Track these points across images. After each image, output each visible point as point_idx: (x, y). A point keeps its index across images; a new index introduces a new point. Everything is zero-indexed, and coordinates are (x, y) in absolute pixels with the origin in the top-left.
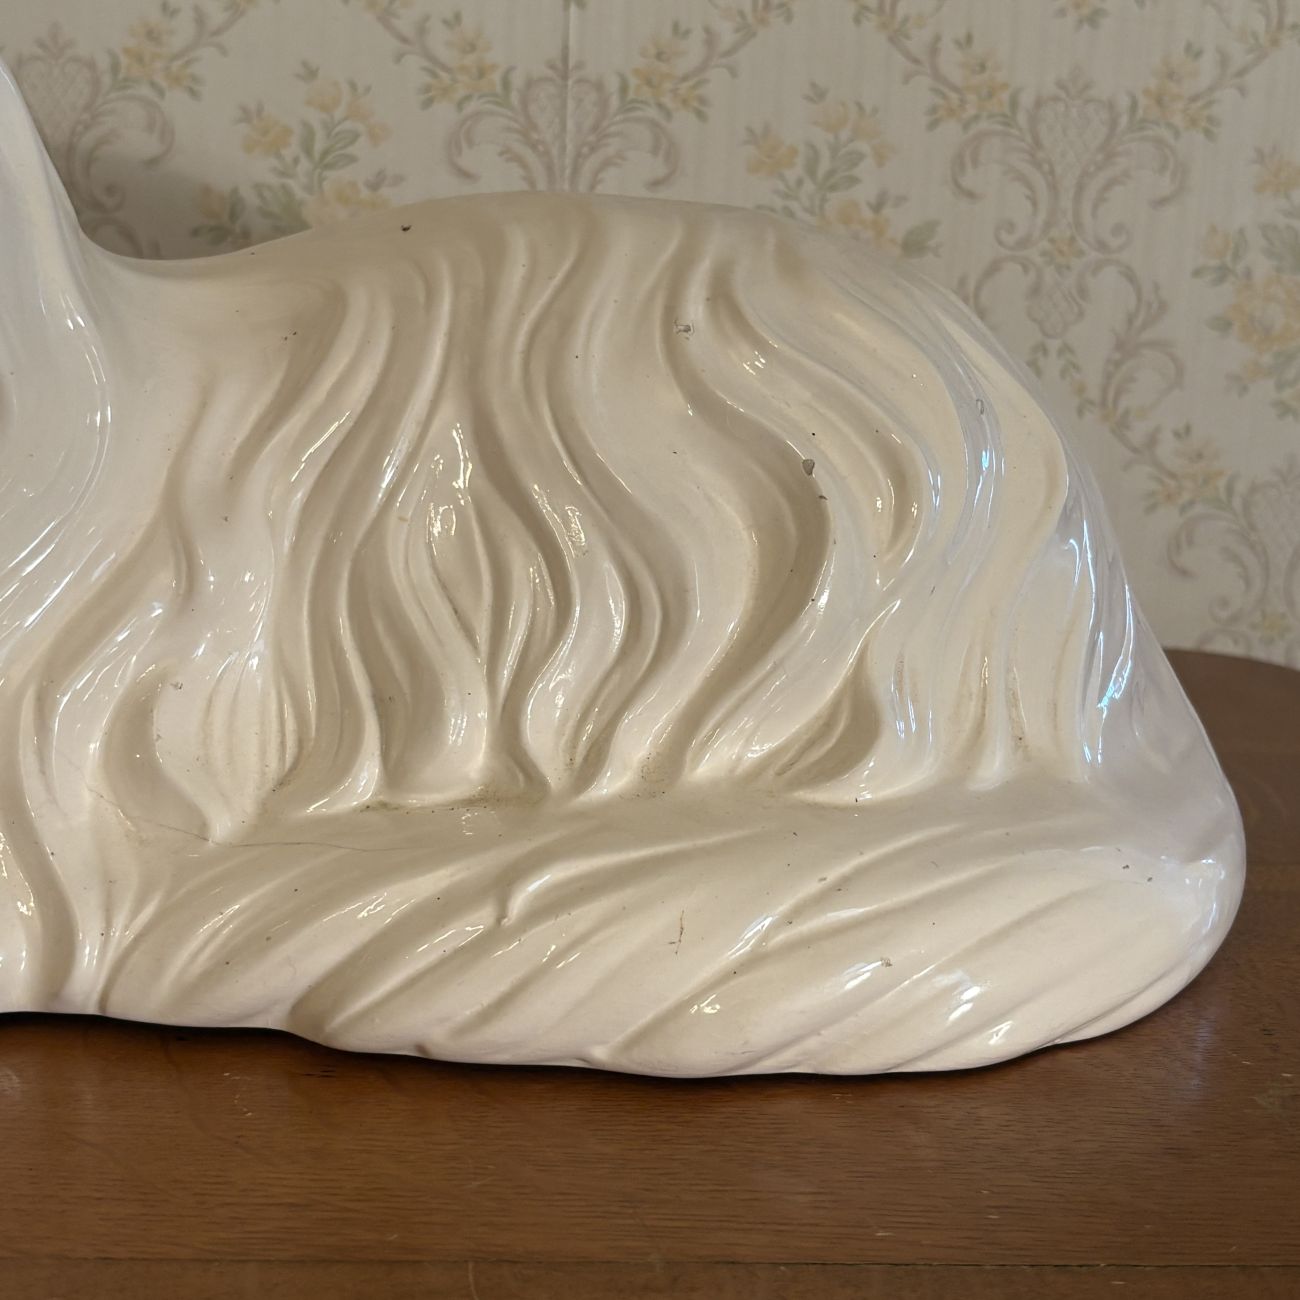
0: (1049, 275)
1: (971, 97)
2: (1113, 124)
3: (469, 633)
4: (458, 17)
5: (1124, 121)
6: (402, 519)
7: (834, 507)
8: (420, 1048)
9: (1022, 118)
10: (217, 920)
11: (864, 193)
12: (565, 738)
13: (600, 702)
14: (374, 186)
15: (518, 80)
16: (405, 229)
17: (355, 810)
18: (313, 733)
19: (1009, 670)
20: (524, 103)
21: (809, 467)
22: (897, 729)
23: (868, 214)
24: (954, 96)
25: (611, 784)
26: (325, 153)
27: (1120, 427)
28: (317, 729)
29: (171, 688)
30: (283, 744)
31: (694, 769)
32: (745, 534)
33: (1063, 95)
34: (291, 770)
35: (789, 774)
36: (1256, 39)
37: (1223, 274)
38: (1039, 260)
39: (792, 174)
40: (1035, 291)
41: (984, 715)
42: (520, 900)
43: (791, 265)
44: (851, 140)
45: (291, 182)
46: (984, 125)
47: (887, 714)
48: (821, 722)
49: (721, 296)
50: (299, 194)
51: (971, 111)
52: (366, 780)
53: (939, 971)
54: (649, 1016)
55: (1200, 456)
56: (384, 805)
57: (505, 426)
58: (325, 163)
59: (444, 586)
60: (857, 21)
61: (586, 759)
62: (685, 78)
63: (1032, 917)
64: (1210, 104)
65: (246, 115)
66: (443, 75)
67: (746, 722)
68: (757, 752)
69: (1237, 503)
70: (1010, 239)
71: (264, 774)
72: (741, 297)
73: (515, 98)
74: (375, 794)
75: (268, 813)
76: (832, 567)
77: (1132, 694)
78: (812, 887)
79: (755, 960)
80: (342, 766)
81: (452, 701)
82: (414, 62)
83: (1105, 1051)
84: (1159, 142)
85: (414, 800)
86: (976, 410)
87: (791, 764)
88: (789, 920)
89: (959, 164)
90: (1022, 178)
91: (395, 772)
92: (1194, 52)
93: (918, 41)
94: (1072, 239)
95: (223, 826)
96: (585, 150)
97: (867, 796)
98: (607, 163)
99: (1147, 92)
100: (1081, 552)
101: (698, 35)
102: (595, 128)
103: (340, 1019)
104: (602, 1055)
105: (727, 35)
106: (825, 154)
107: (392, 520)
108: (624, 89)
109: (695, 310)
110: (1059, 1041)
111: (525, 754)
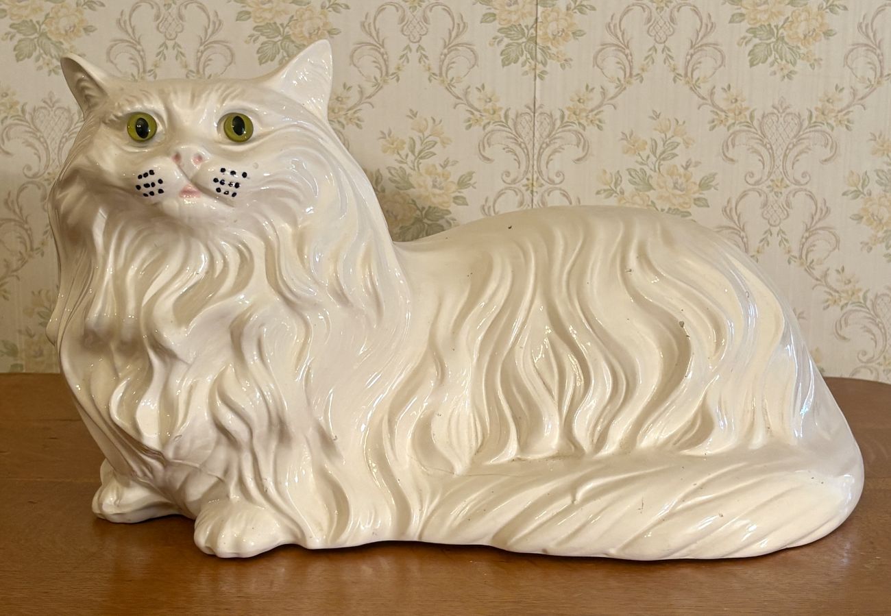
0: (772, 197)
1: (731, 115)
2: (801, 125)
3: (549, 391)
4: (483, 86)
5: (806, 123)
6: (521, 348)
7: (693, 340)
8: (544, 550)
9: (756, 123)
10: (462, 505)
11: (680, 161)
12: (589, 432)
13: (603, 417)
14: (444, 167)
15: (512, 115)
16: (510, 228)
17: (509, 461)
18: (489, 432)
19: (763, 401)
20: (515, 124)
21: (682, 324)
22: (720, 424)
23: (682, 171)
24: (723, 114)
25: (610, 449)
26: (420, 152)
27: (809, 269)
28: (490, 430)
29: (437, 416)
30: (477, 436)
31: (641, 442)
32: (657, 351)
33: (776, 111)
34: (480, 446)
35: (678, 445)
36: (870, 82)
37: (857, 194)
38: (767, 190)
39: (644, 154)
40: (765, 205)
41: (754, 419)
42: (580, 494)
43: (669, 240)
44: (673, 137)
45: (404, 166)
46: (737, 128)
47: (716, 419)
48: (690, 423)
49: (643, 256)
50: (408, 171)
51: (731, 121)
52: (512, 449)
53: (740, 519)
54: (631, 537)
55: (850, 282)
56: (520, 459)
57: (561, 310)
58: (420, 156)
59: (539, 374)
60: (675, 81)
61: (598, 439)
62: (592, 111)
63: (777, 498)
64: (848, 113)
65: (383, 136)
66: (476, 113)
67: (660, 423)
68: (664, 436)
69: (869, 304)
70: (751, 181)
71: (471, 448)
72: (651, 256)
73: (510, 123)
74: (516, 455)
75: (475, 463)
76: (692, 363)
77: (815, 408)
78: (691, 487)
79: (671, 515)
80: (502, 444)
81: (545, 419)
82: (462, 108)
83: (806, 550)
84: (823, 132)
85: (530, 457)
86: (746, 296)
87: (679, 440)
88: (684, 499)
89: (726, 146)
90: (756, 152)
91: (524, 446)
92: (839, 89)
93: (704, 90)
94: (782, 179)
95: (460, 468)
96: (544, 146)
97: (709, 452)
98: (555, 151)
99: (816, 109)
100: (791, 349)
101: (598, 90)
102: (548, 136)
103: (514, 539)
104: (614, 552)
105: (612, 90)
106: (660, 143)
107: (517, 347)
108: (563, 117)
109: (633, 262)
110: (788, 547)
111: (574, 438)
